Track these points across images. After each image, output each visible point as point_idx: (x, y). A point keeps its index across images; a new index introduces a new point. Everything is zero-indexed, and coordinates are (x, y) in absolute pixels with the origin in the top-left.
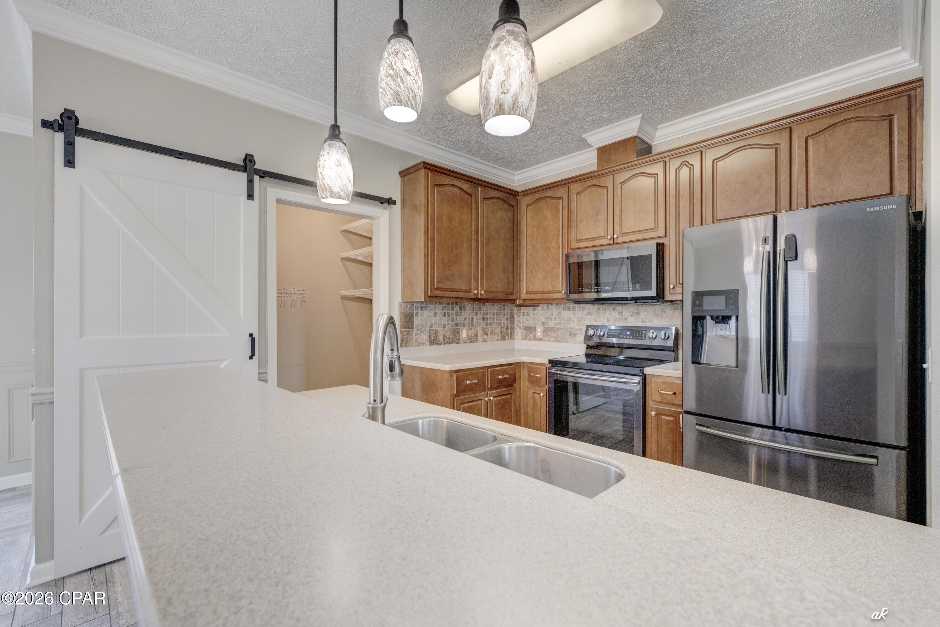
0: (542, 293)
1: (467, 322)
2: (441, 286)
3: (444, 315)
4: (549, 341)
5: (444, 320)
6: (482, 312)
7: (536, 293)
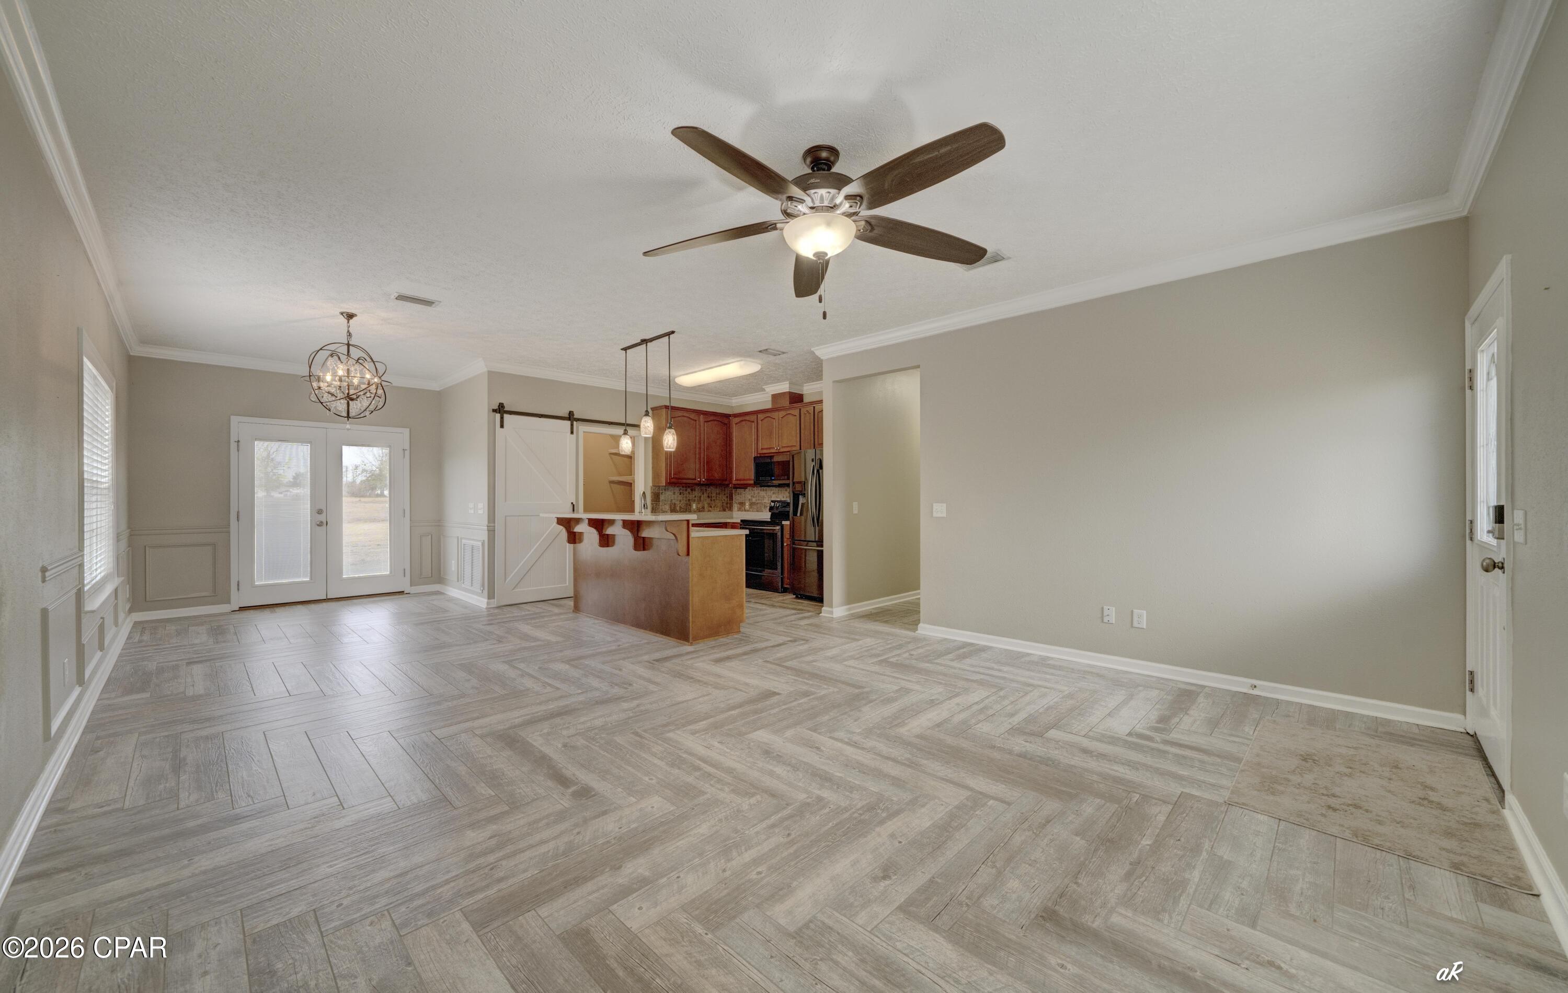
0: (744, 480)
1: (696, 498)
2: (676, 476)
3: (680, 494)
4: (753, 511)
5: (680, 497)
6: (708, 492)
7: (740, 480)
